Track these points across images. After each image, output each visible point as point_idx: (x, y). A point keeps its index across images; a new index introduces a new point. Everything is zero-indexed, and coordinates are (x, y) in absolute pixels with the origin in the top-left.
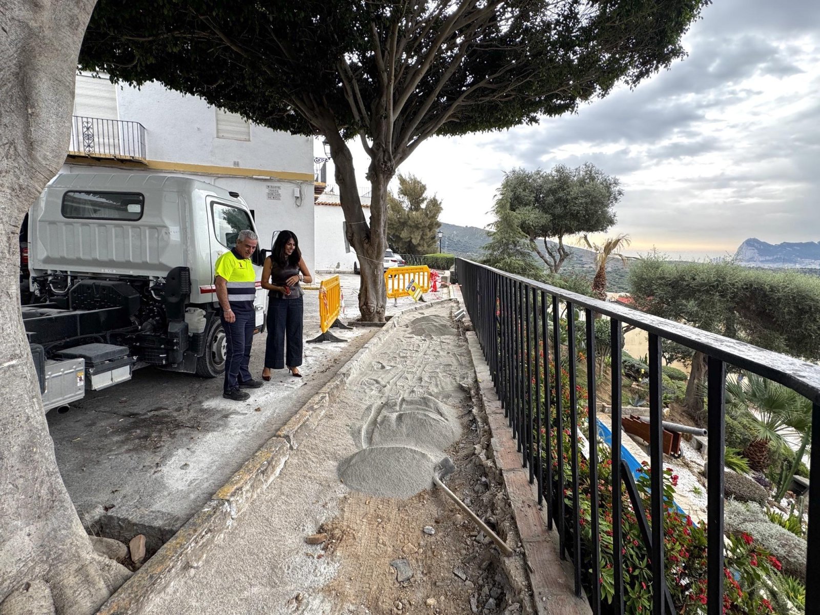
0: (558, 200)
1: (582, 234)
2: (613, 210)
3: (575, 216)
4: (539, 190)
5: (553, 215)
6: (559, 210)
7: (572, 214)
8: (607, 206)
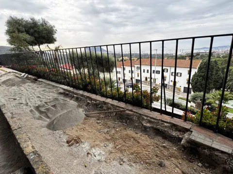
0: (35, 31)
1: (46, 44)
2: (55, 36)
3: (44, 38)
4: (25, 26)
5: (35, 37)
6: (37, 35)
7: (42, 37)
8: (54, 34)
